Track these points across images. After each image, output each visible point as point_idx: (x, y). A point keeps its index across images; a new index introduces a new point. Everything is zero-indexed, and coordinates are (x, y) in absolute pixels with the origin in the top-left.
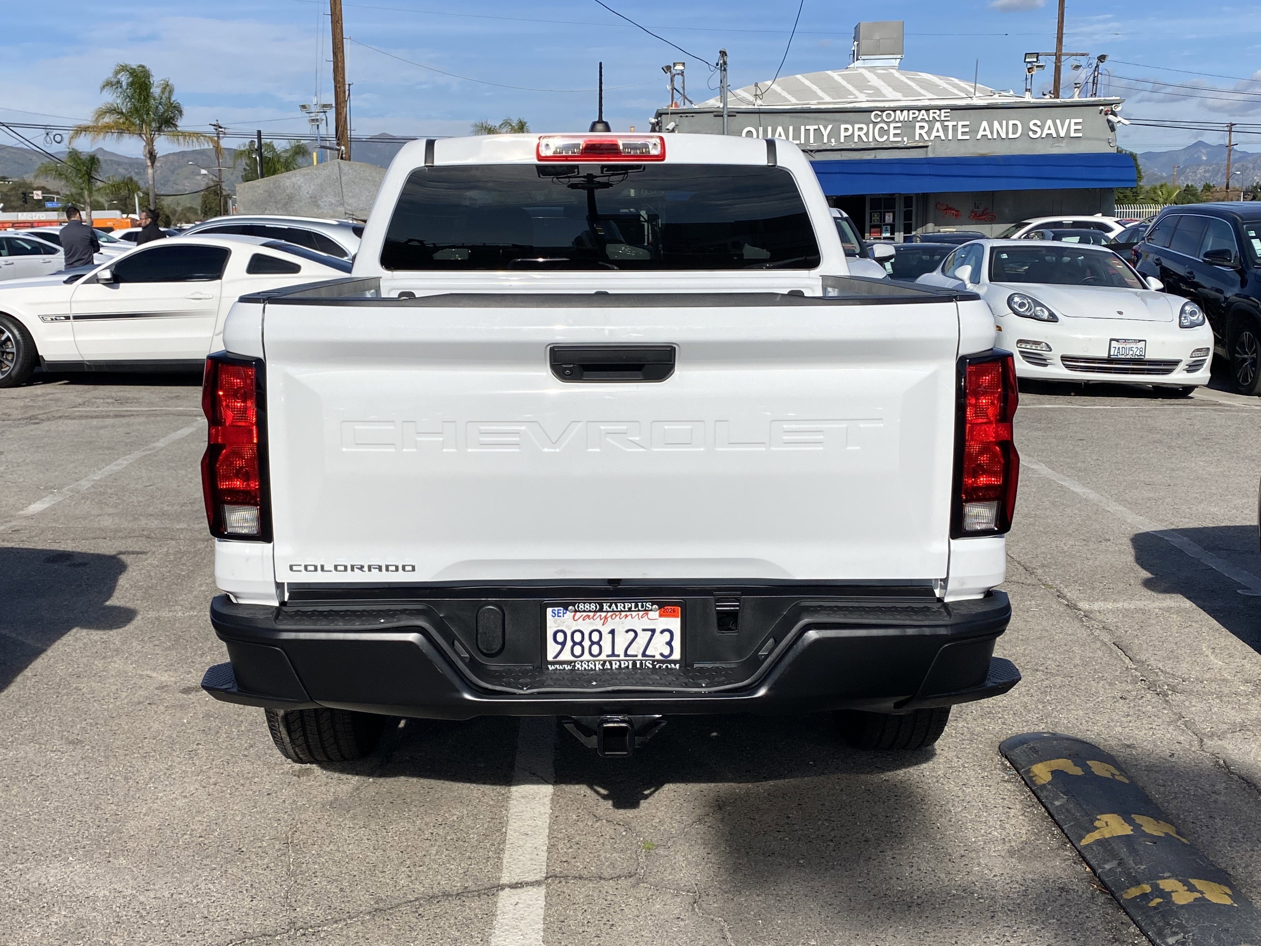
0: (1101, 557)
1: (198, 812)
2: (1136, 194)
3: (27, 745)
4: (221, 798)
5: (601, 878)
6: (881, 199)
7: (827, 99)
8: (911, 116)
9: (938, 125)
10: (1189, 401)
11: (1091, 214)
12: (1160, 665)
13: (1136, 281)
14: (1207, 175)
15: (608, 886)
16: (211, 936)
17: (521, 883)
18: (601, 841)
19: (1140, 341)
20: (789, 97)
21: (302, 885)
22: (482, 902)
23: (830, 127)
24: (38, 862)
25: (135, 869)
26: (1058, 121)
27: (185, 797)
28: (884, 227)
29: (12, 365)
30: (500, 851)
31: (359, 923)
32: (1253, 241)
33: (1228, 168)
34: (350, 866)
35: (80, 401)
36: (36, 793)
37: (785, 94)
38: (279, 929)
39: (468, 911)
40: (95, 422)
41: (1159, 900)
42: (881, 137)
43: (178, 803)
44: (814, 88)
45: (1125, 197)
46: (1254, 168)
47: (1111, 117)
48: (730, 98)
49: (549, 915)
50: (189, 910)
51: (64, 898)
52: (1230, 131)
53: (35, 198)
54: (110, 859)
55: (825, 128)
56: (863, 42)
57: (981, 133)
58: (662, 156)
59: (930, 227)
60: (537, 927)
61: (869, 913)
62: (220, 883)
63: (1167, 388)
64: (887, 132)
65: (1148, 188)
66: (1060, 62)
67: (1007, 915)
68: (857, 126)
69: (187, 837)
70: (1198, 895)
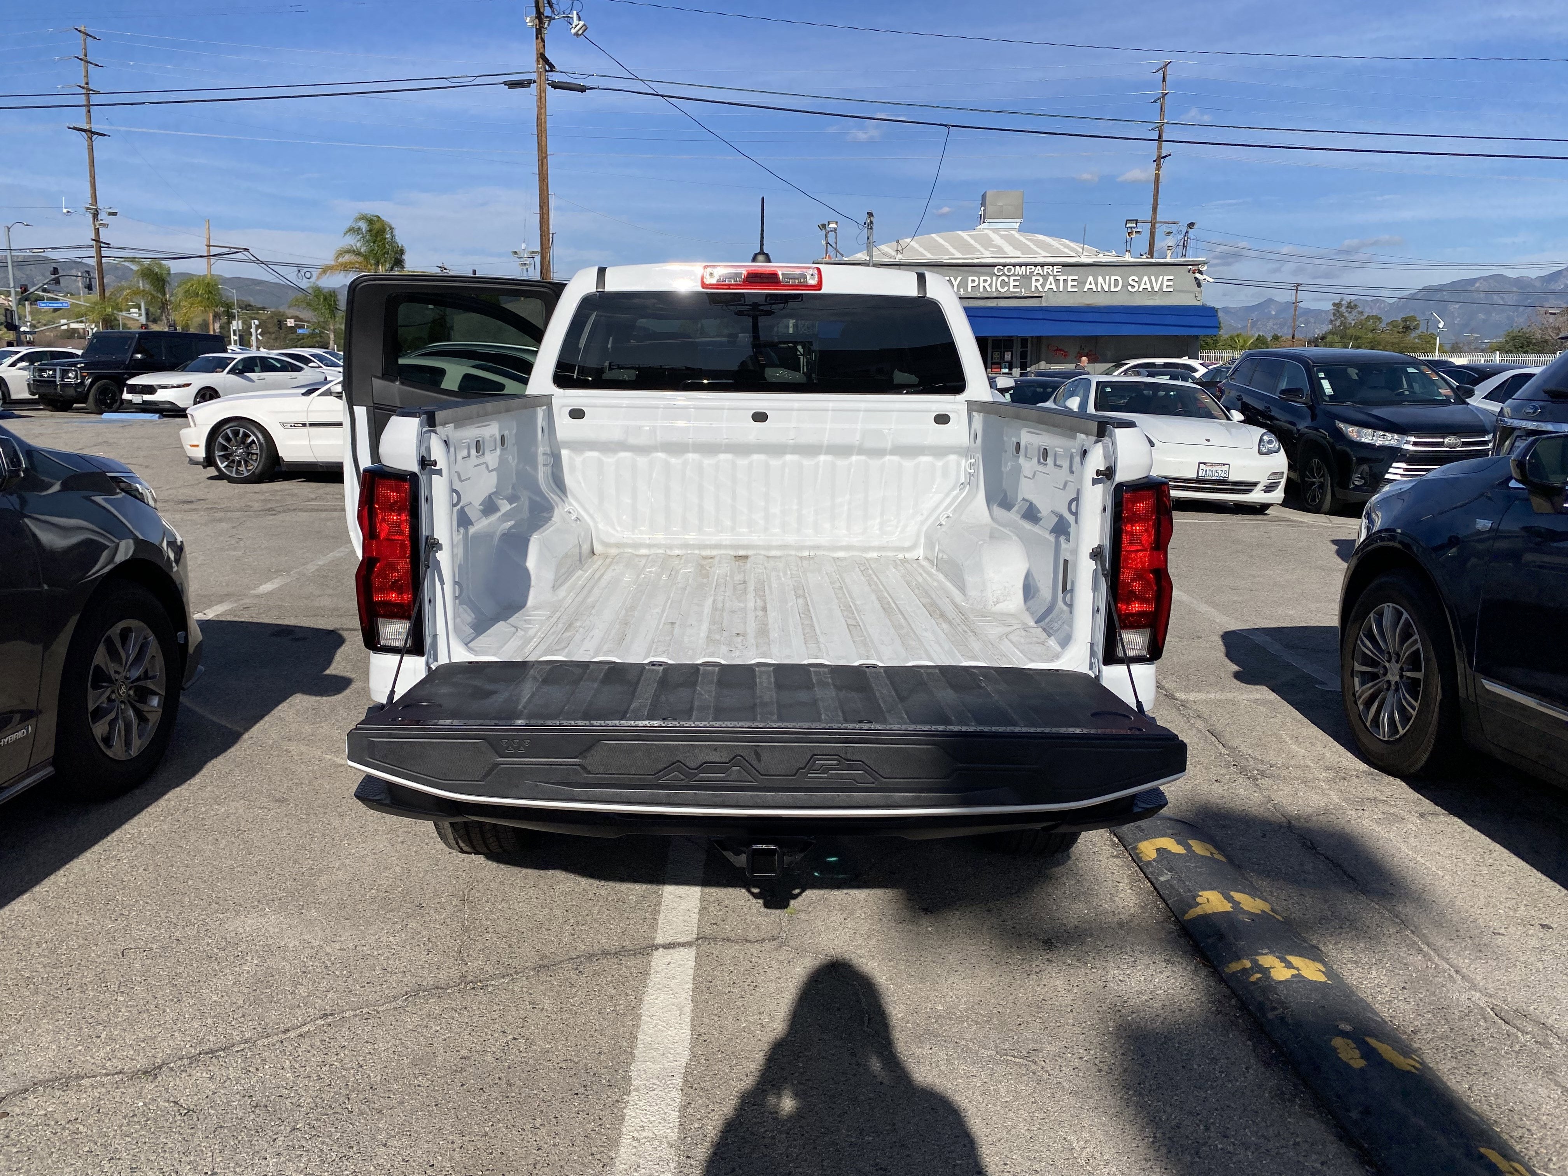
0: (1195, 653)
1: (386, 868)
2: (1216, 342)
3: (237, 801)
4: (407, 856)
5: (746, 941)
6: (1000, 340)
7: (958, 255)
8: (1028, 271)
9: (1051, 279)
10: (1265, 517)
11: (1180, 357)
12: (1250, 752)
13: (1221, 413)
14: (1275, 327)
15: (753, 949)
16: (389, 987)
17: (674, 944)
18: (748, 905)
19: (1224, 465)
20: (925, 253)
21: (474, 940)
22: (637, 961)
23: (959, 278)
24: (238, 913)
25: (324, 921)
26: (1153, 278)
27: (375, 853)
28: (1003, 365)
29: (256, 465)
30: (655, 913)
31: (524, 978)
32: (1322, 381)
33: (1294, 320)
34: (519, 924)
35: (313, 496)
36: (241, 847)
37: (921, 250)
38: (451, 982)
39: (624, 969)
40: (324, 515)
41: (1259, 975)
42: (1002, 288)
43: (368, 859)
44: (946, 245)
45: (1207, 344)
46: (1315, 323)
47: (1198, 275)
48: (875, 252)
49: (698, 976)
50: (371, 961)
51: (258, 948)
52: (1297, 290)
53: (289, 325)
54: (303, 911)
55: (956, 279)
56: (990, 209)
57: (1087, 286)
58: (819, 286)
59: (1043, 366)
60: (686, 986)
61: (991, 981)
62: (400, 936)
63: (1247, 506)
64: (1008, 284)
65: (1226, 336)
66: (1154, 228)
67: (1118, 985)
68: (982, 278)
69: (373, 891)
70: (1295, 972)
